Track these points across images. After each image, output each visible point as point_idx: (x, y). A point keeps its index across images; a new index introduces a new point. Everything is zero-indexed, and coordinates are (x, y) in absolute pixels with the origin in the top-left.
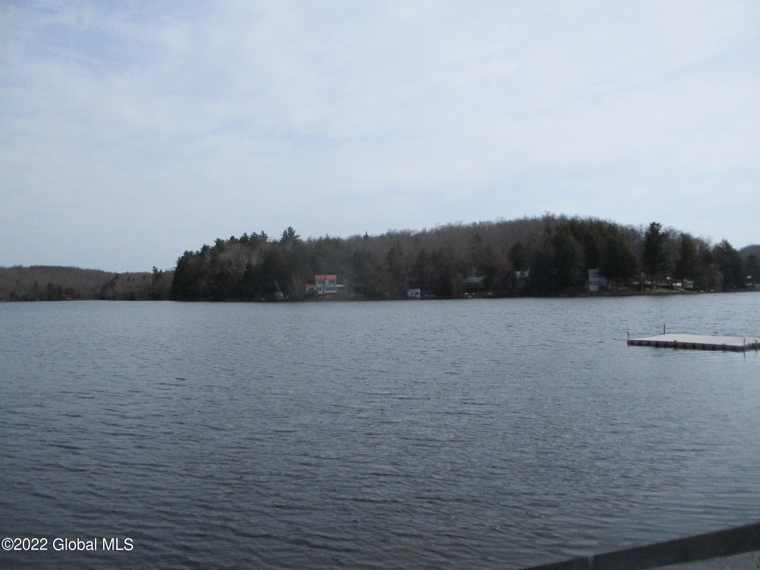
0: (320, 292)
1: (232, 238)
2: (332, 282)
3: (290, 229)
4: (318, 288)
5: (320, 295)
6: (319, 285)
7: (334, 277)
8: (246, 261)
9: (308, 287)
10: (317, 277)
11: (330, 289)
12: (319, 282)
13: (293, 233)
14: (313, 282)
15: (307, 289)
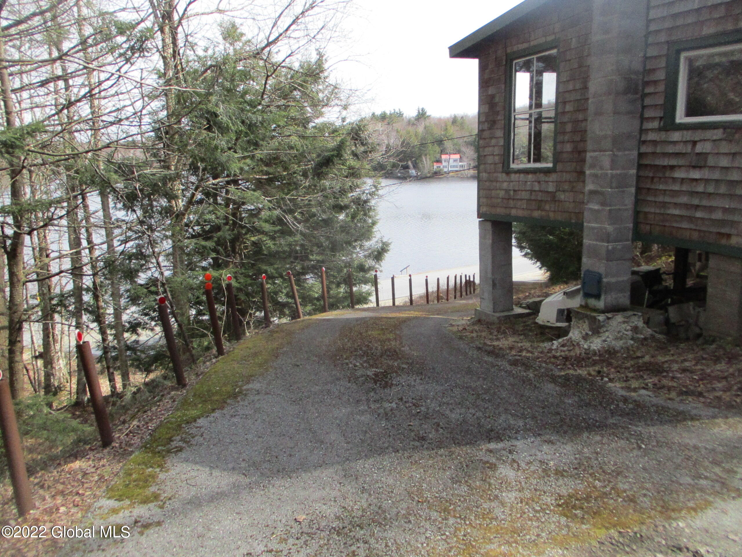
0: (446, 170)
1: (373, 114)
2: (455, 161)
3: (423, 110)
4: (444, 167)
5: (445, 172)
6: (444, 164)
7: (457, 156)
8: (386, 142)
9: (436, 165)
10: (444, 157)
11: (454, 166)
12: (445, 161)
13: (426, 113)
14: (439, 161)
15: (435, 167)
